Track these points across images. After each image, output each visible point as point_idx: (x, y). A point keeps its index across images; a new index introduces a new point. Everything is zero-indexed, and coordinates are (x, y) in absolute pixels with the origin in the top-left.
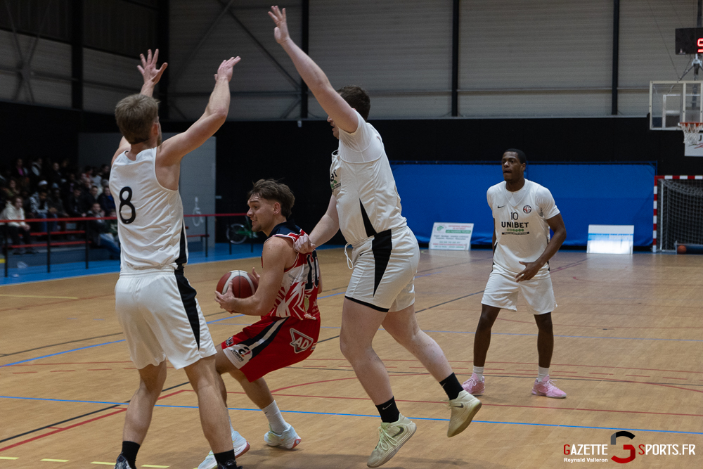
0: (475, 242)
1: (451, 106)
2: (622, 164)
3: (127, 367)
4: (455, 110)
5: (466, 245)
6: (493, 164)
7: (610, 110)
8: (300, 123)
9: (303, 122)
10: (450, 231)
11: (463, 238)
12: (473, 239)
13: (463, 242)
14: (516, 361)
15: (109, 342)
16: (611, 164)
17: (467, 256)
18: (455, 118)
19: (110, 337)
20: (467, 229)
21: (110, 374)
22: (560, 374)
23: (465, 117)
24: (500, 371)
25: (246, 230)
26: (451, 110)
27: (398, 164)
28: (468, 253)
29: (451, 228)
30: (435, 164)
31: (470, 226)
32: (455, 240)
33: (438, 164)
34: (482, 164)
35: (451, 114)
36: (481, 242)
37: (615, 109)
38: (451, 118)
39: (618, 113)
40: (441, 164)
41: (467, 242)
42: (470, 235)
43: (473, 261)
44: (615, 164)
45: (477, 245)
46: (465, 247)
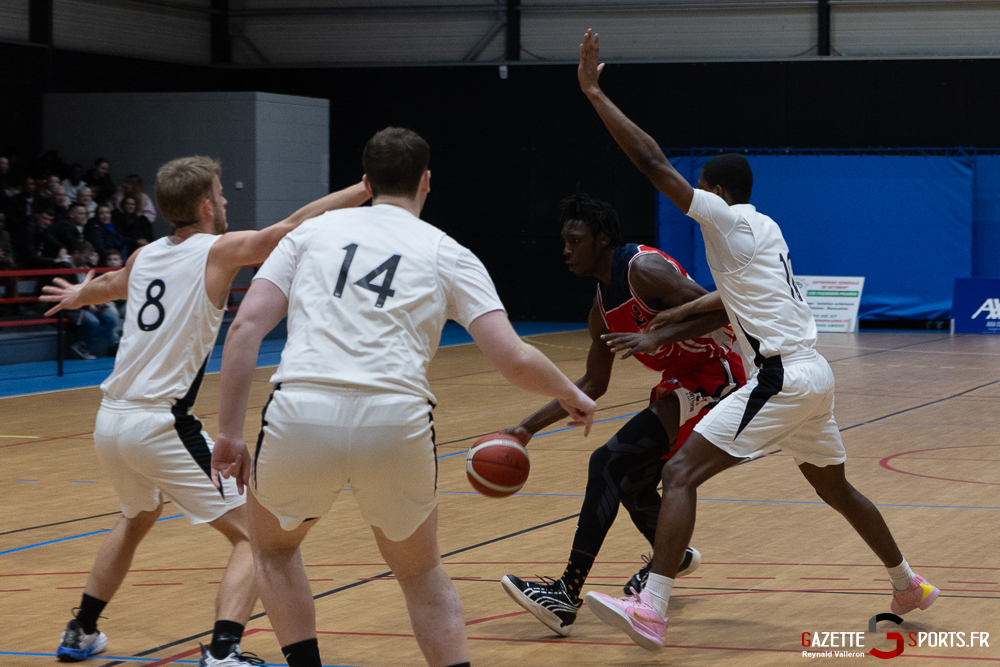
0: (867, 316)
4: (824, 41)
5: (849, 321)
6: (903, 153)
8: (503, 69)
9: (510, 68)
10: (817, 293)
11: (844, 307)
12: (862, 309)
13: (842, 315)
17: (852, 344)
18: (825, 58)
20: (851, 288)
23: (845, 58)
26: (815, 43)
28: (852, 336)
29: (818, 287)
30: (784, 153)
31: (857, 283)
32: (825, 312)
33: (790, 153)
34: (882, 153)
35: (815, 49)
36: (880, 315)
38: (818, 58)
40: (797, 153)
41: (850, 314)
42: (856, 302)
43: (864, 354)
45: (872, 322)
46: (846, 324)
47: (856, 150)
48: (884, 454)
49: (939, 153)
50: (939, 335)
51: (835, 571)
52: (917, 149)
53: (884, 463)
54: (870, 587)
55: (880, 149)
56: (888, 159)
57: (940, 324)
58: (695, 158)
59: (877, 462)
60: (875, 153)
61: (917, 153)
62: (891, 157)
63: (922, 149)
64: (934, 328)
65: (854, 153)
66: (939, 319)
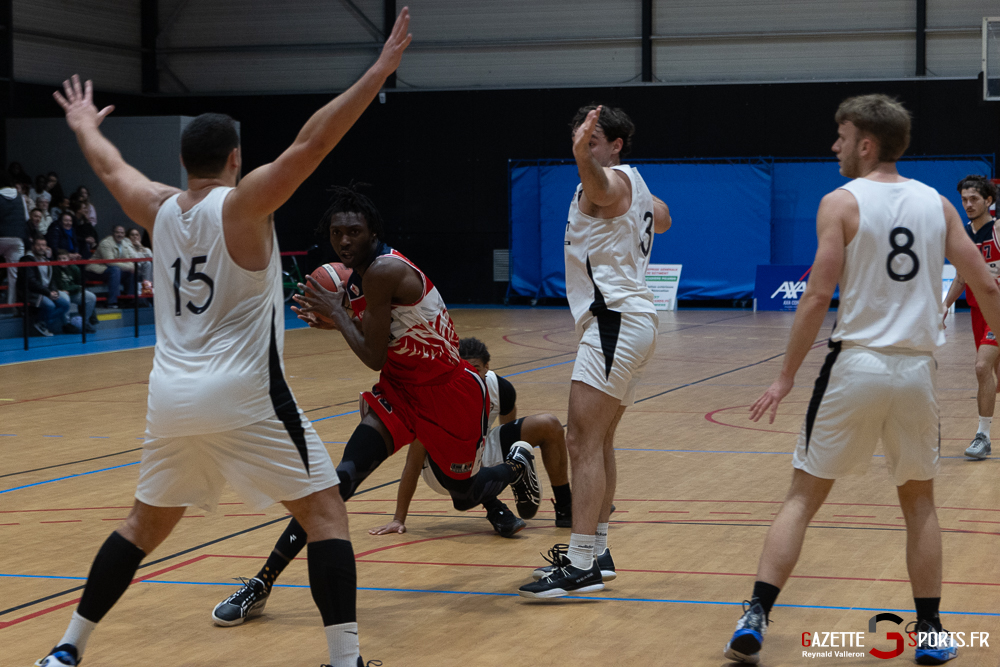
0: (684, 297)
1: (640, 64)
2: (934, 159)
3: (108, 516)
4: (647, 70)
5: (669, 301)
6: (713, 162)
7: (913, 67)
8: (383, 97)
9: (387, 94)
11: (665, 290)
12: (680, 291)
13: (663, 296)
14: (771, 499)
15: (74, 475)
16: (916, 160)
17: (672, 320)
18: (648, 84)
19: (74, 467)
20: (671, 273)
21: (78, 529)
22: (847, 519)
23: (664, 83)
24: (744, 517)
25: (293, 281)
26: (640, 71)
27: (552, 164)
28: (672, 313)
31: (676, 270)
34: (695, 162)
35: (640, 77)
36: (695, 296)
37: (921, 66)
38: (642, 84)
39: (927, 72)
41: (670, 295)
42: (675, 285)
43: (682, 328)
44: (921, 159)
45: (688, 301)
46: (667, 304)
47: (674, 159)
48: (708, 410)
49: (743, 162)
50: (744, 312)
51: (678, 506)
52: (726, 158)
53: (708, 417)
54: (707, 518)
55: (695, 158)
56: (700, 166)
57: (744, 303)
58: (541, 167)
59: (703, 416)
60: (690, 162)
61: (725, 162)
62: (704, 165)
63: (729, 159)
64: (739, 306)
65: (672, 162)
66: (743, 299)
